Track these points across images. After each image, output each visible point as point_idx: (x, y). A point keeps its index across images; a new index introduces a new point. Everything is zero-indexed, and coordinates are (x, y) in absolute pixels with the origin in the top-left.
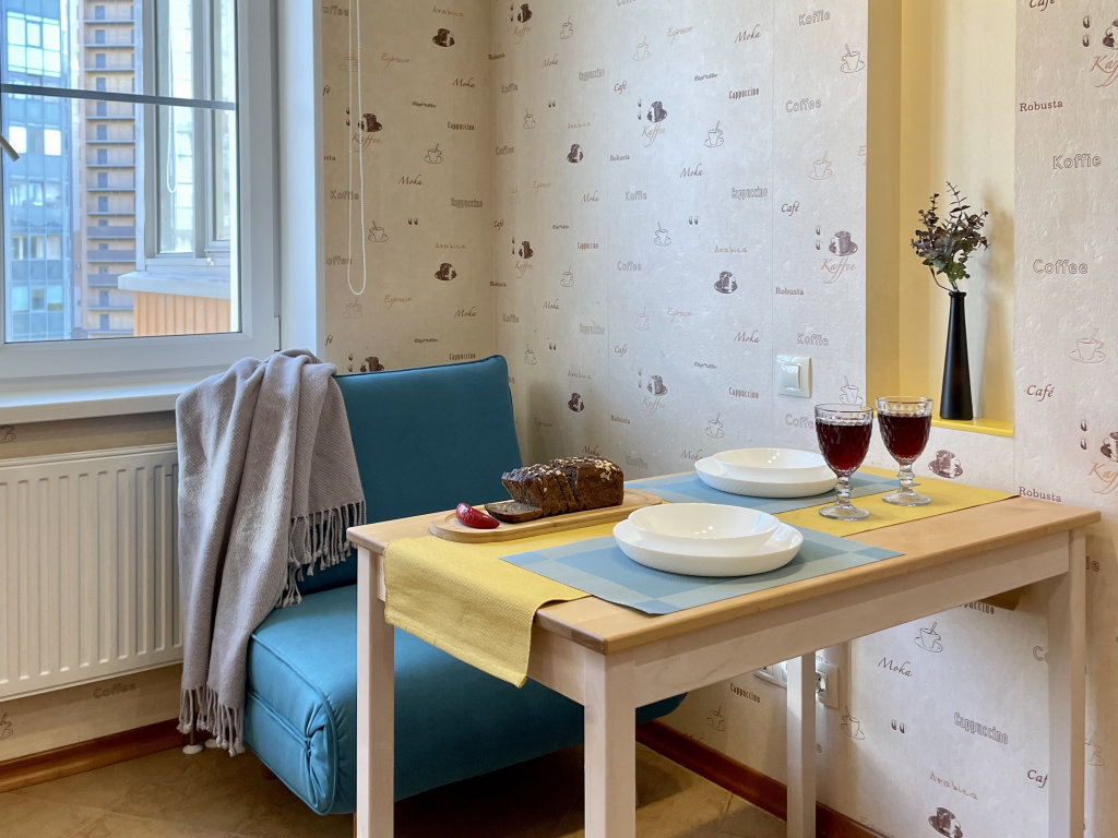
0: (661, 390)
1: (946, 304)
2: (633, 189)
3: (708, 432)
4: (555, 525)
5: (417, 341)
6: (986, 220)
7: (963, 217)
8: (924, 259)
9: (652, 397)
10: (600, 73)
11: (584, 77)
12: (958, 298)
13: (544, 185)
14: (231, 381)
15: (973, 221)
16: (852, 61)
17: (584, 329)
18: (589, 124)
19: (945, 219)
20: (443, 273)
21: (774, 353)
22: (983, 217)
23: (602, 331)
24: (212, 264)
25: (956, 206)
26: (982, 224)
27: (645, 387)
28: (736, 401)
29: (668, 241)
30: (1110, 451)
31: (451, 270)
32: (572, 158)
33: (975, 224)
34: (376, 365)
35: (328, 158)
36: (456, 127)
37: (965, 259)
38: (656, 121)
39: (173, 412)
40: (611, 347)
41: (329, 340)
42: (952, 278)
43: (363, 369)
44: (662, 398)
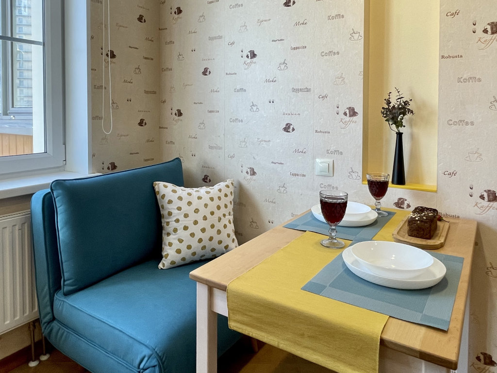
0: (253, 173)
1: (394, 137)
2: (238, 87)
3: (279, 191)
5: (131, 154)
6: (410, 103)
7: (402, 102)
8: (386, 119)
9: (249, 177)
10: (220, 37)
11: (211, 39)
12: (400, 135)
13: (189, 85)
15: (406, 103)
16: (356, 36)
17: (211, 147)
18: (214, 59)
19: (394, 102)
20: (141, 123)
21: (314, 158)
22: (410, 102)
23: (220, 148)
24: (14, 118)
25: (399, 97)
26: (409, 105)
27: (245, 172)
28: (294, 178)
29: (258, 110)
30: (484, 198)
32: (205, 73)
33: (406, 104)
34: (114, 166)
35: (93, 70)
36: (146, 58)
37: (403, 119)
38: (251, 58)
40: (226, 155)
41: (94, 155)
42: (397, 127)
43: (109, 168)
44: (254, 177)
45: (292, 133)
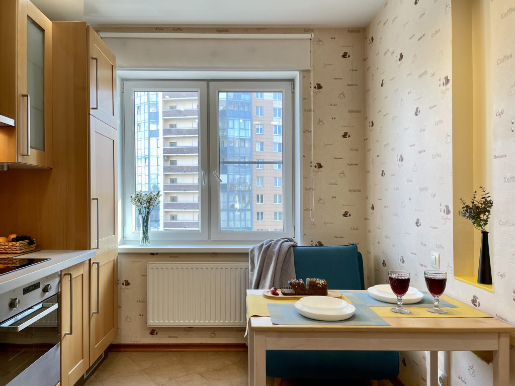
2: (396, 187)
3: (415, 279)
4: (295, 298)
5: (336, 237)
9: (401, 264)
10: (388, 144)
11: (385, 146)
12: (485, 234)
14: (262, 245)
16: (449, 139)
17: (386, 237)
18: (386, 163)
20: (345, 215)
21: (430, 251)
23: (389, 238)
25: (484, 196)
27: (399, 260)
28: (421, 268)
29: (404, 206)
31: (348, 213)
32: (382, 174)
34: (320, 244)
35: (304, 178)
36: (350, 165)
38: (401, 162)
39: (248, 253)
40: (392, 244)
41: (305, 235)
43: (316, 245)
44: (403, 264)
45: (420, 227)
